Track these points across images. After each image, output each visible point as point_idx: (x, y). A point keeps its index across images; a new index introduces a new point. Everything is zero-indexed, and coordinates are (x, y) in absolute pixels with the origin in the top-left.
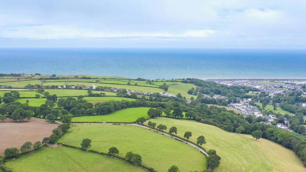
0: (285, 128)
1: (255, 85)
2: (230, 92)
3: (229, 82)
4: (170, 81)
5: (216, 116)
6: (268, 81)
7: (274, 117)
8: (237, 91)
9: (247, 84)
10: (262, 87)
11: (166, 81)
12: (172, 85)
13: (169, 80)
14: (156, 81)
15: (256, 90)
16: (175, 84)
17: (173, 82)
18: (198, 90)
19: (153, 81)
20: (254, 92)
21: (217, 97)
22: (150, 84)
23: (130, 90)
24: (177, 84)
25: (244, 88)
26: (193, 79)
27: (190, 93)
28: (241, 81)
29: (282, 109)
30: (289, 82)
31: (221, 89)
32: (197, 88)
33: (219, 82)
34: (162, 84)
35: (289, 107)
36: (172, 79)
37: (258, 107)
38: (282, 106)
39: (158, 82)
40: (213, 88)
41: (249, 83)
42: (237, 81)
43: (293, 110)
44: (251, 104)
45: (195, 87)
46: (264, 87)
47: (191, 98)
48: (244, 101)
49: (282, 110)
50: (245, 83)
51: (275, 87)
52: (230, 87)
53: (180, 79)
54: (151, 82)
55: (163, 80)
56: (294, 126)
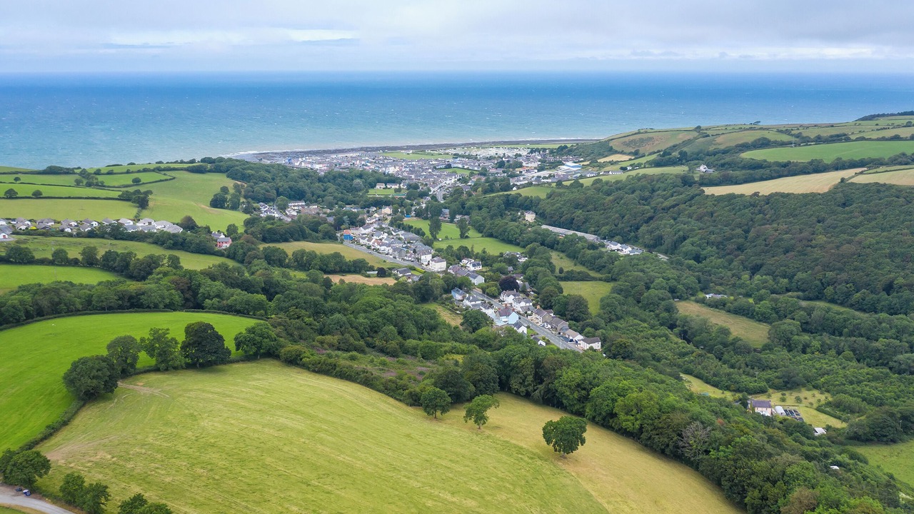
0: (528, 304)
1: (386, 166)
2: (329, 190)
3: (314, 158)
4: (154, 170)
5: (344, 319)
6: (411, 152)
7: (479, 265)
8: (345, 187)
9: (363, 163)
10: (403, 170)
11: (139, 171)
12: (161, 181)
13: (148, 166)
14: (110, 173)
15: (392, 180)
16: (169, 178)
17: (163, 172)
18: (240, 193)
19: (98, 172)
20: (388, 186)
21: (296, 208)
22: (89, 185)
23: (14, 220)
24: (174, 178)
25: (360, 176)
26: (221, 160)
27: (218, 203)
28: (344, 156)
29: (480, 235)
30: (460, 151)
31: (302, 184)
32: (236, 187)
33: (289, 160)
34: (128, 180)
35: (501, 229)
36: (157, 163)
37: (419, 232)
38: (480, 226)
39: (115, 174)
40: (283, 184)
41: (367, 158)
42: (334, 156)
43: (512, 235)
44: (397, 224)
45: (230, 183)
46: (408, 169)
47: (228, 230)
48: (375, 217)
49: (483, 236)
50: (358, 161)
51: (435, 168)
52: (325, 177)
53: (182, 162)
54: (93, 178)
55: (132, 168)
56: (552, 296)
